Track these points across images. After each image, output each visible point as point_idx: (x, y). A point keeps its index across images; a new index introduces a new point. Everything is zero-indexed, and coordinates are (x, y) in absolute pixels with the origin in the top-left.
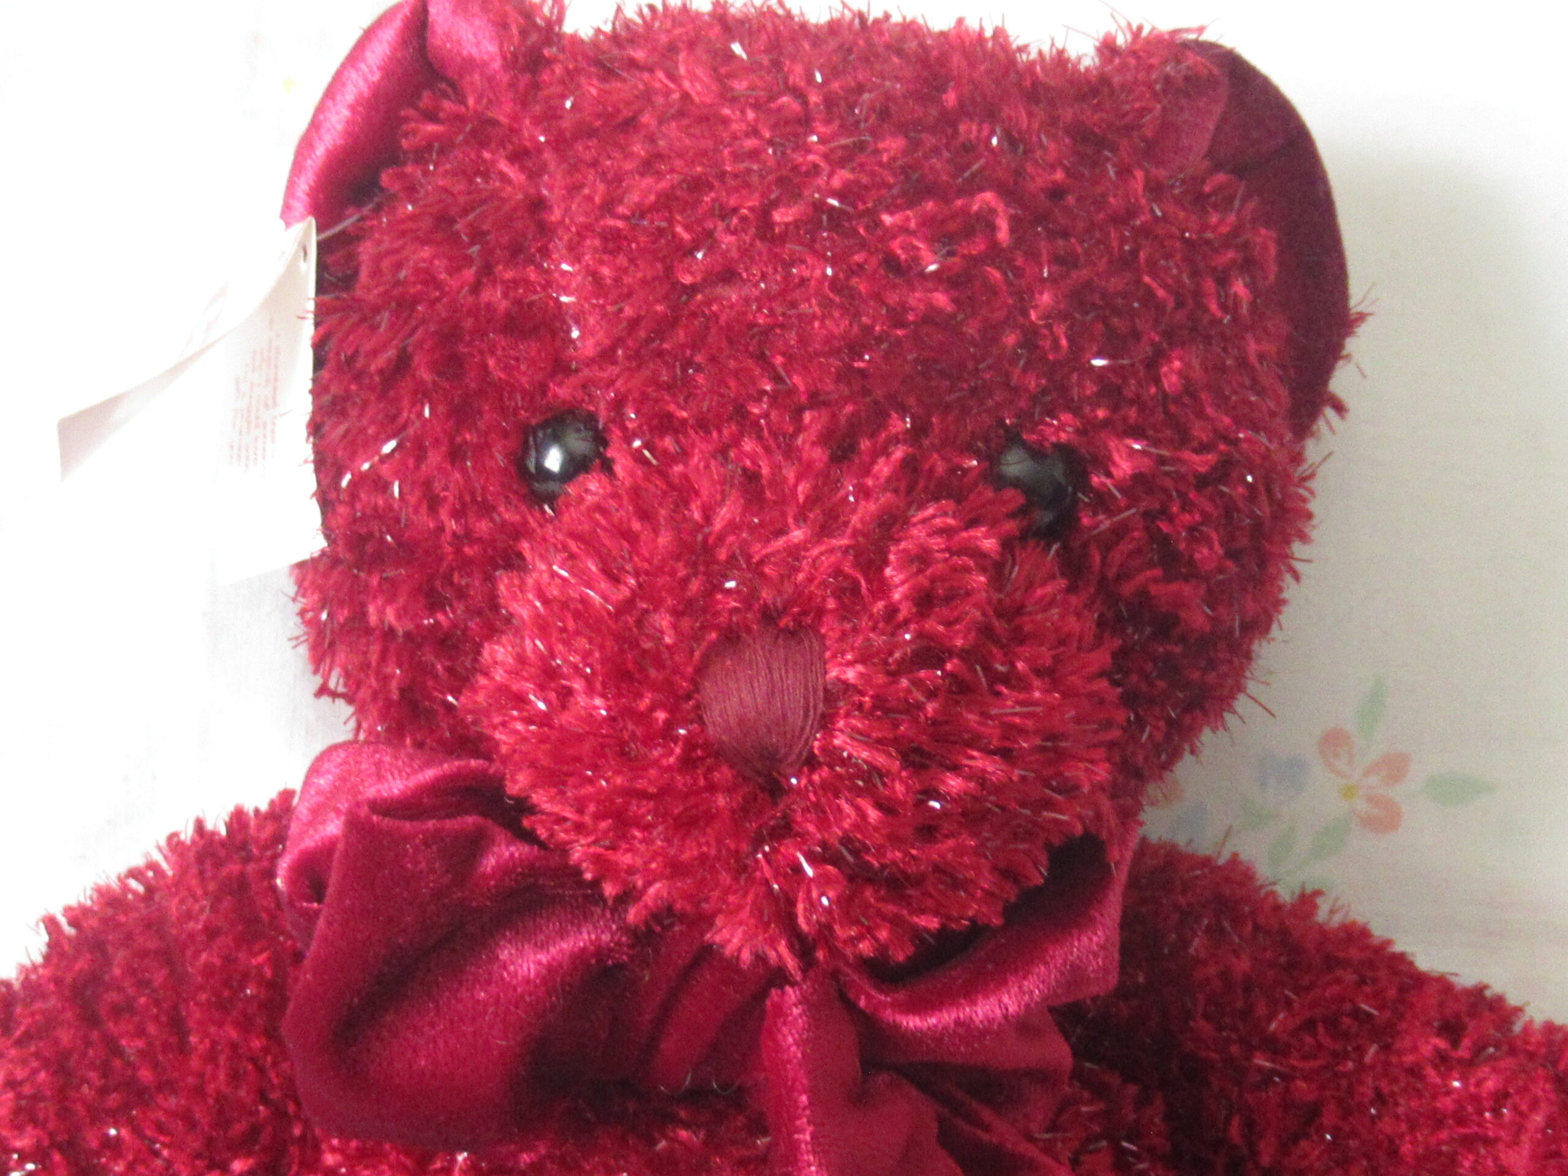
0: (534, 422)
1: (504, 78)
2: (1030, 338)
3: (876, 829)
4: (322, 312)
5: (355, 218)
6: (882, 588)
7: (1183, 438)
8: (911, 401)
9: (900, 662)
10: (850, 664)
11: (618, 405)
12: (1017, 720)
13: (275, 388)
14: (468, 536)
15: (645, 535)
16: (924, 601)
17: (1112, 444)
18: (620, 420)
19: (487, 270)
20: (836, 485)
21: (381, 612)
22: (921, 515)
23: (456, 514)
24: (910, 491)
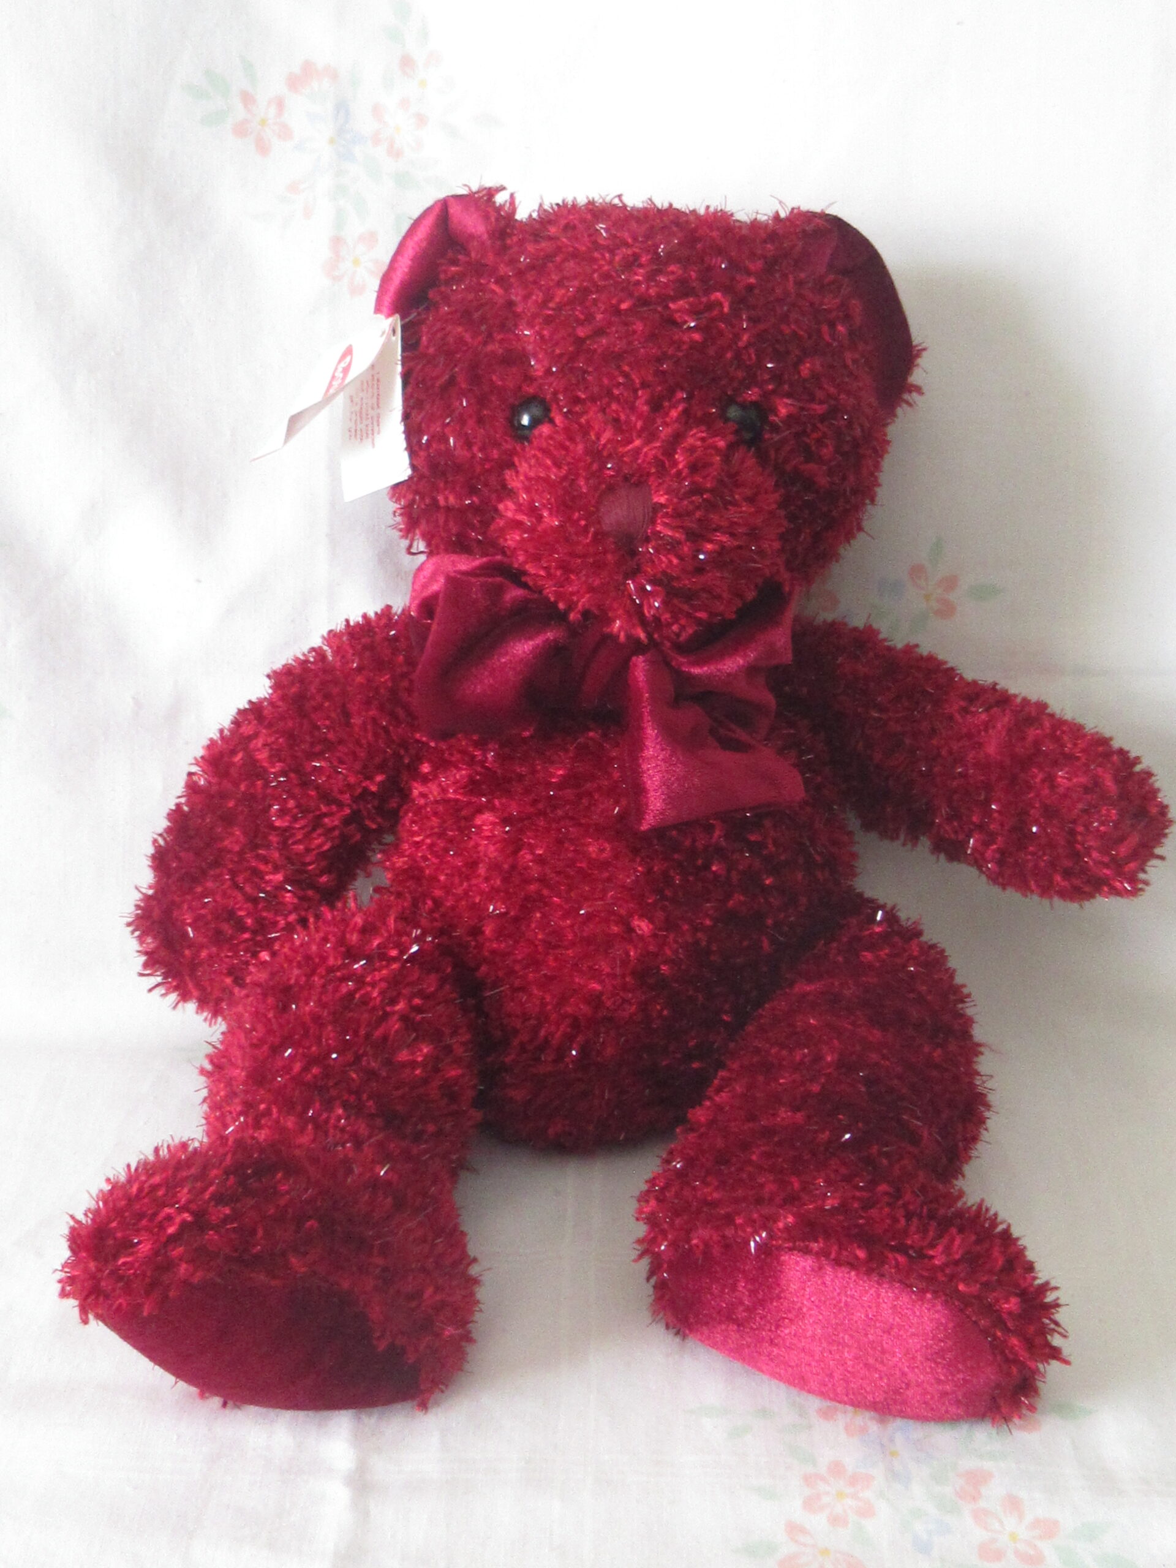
0: (517, 403)
1: (489, 243)
2: (738, 356)
3: (676, 566)
4: (405, 360)
5: (415, 314)
6: (675, 463)
7: (812, 399)
8: (686, 385)
9: (685, 493)
10: (662, 495)
11: (555, 393)
12: (736, 520)
13: (378, 399)
14: (487, 459)
15: (572, 447)
16: (694, 468)
17: (778, 401)
18: (557, 401)
19: (490, 335)
20: (654, 421)
21: (446, 499)
22: (692, 433)
23: (481, 450)
24: (686, 423)
